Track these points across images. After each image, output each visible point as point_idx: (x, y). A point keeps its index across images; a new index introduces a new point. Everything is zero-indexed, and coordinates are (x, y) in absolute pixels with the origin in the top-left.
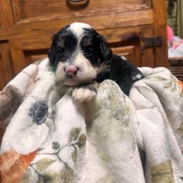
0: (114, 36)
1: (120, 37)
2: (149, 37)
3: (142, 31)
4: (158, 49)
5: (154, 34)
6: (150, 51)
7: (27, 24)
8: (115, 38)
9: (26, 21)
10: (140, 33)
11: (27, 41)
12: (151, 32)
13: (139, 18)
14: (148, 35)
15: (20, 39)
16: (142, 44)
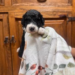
0: (56, 15)
1: (59, 16)
2: (70, 17)
3: (68, 14)
4: (73, 22)
5: (72, 16)
6: (70, 22)
7: (18, 6)
8: (57, 16)
9: (18, 4)
10: (67, 15)
11: (18, 14)
12: (71, 15)
13: (67, 9)
14: (70, 16)
15: (14, 13)
16: (68, 20)
